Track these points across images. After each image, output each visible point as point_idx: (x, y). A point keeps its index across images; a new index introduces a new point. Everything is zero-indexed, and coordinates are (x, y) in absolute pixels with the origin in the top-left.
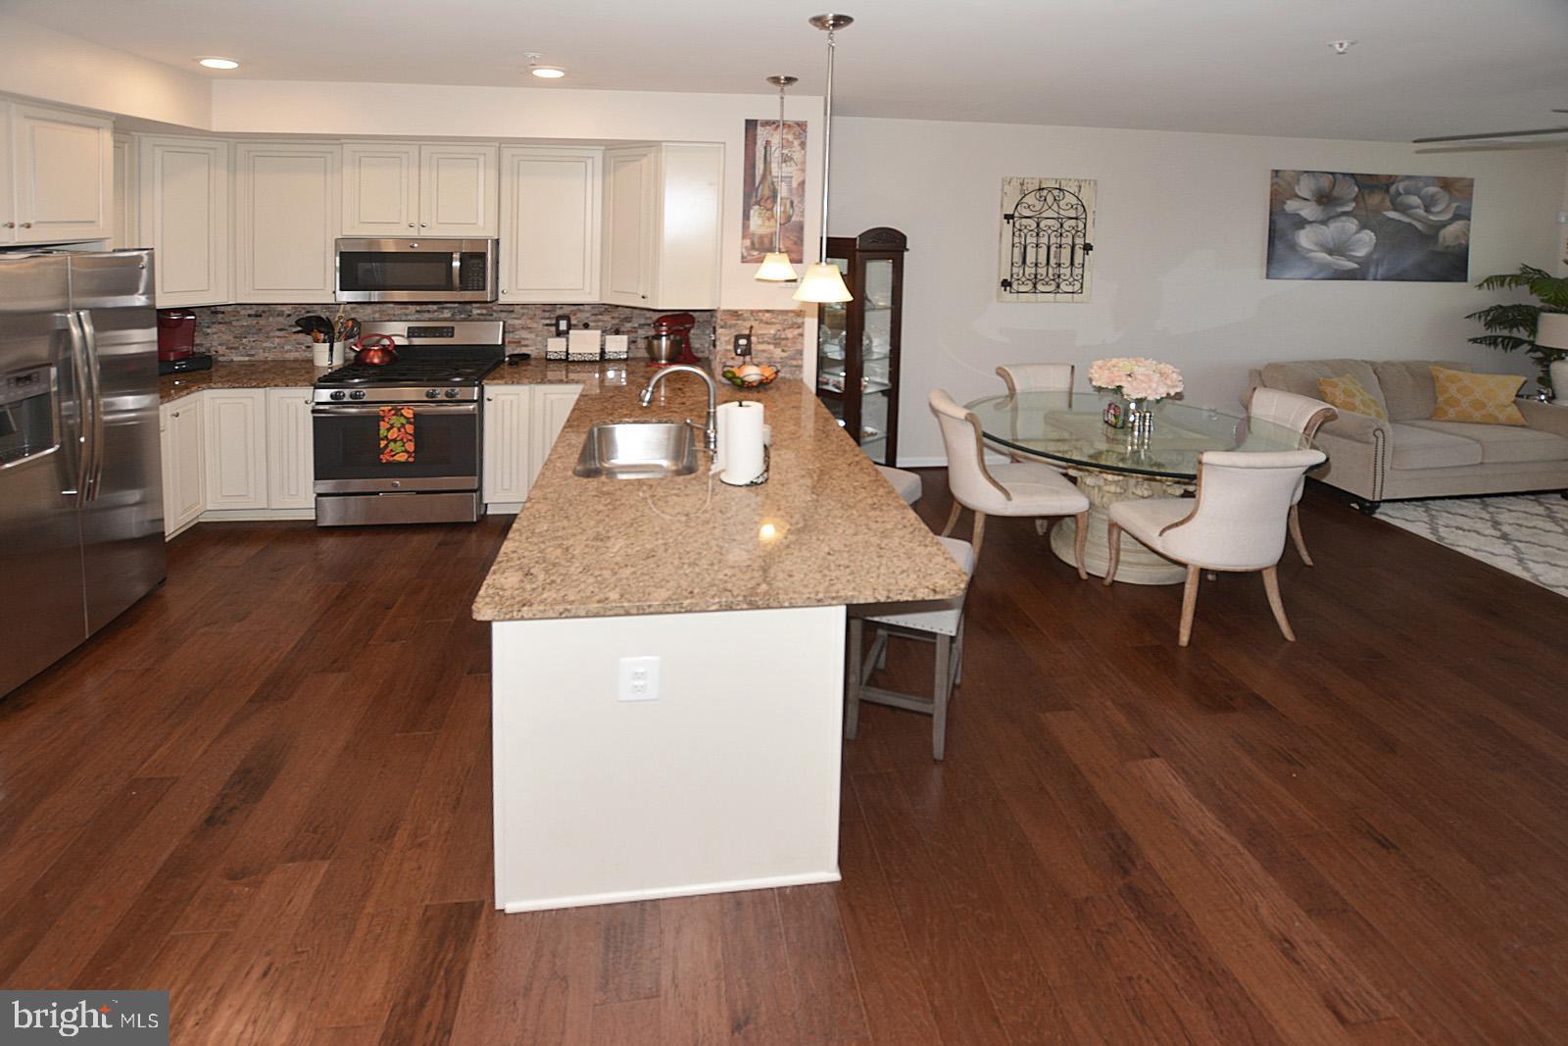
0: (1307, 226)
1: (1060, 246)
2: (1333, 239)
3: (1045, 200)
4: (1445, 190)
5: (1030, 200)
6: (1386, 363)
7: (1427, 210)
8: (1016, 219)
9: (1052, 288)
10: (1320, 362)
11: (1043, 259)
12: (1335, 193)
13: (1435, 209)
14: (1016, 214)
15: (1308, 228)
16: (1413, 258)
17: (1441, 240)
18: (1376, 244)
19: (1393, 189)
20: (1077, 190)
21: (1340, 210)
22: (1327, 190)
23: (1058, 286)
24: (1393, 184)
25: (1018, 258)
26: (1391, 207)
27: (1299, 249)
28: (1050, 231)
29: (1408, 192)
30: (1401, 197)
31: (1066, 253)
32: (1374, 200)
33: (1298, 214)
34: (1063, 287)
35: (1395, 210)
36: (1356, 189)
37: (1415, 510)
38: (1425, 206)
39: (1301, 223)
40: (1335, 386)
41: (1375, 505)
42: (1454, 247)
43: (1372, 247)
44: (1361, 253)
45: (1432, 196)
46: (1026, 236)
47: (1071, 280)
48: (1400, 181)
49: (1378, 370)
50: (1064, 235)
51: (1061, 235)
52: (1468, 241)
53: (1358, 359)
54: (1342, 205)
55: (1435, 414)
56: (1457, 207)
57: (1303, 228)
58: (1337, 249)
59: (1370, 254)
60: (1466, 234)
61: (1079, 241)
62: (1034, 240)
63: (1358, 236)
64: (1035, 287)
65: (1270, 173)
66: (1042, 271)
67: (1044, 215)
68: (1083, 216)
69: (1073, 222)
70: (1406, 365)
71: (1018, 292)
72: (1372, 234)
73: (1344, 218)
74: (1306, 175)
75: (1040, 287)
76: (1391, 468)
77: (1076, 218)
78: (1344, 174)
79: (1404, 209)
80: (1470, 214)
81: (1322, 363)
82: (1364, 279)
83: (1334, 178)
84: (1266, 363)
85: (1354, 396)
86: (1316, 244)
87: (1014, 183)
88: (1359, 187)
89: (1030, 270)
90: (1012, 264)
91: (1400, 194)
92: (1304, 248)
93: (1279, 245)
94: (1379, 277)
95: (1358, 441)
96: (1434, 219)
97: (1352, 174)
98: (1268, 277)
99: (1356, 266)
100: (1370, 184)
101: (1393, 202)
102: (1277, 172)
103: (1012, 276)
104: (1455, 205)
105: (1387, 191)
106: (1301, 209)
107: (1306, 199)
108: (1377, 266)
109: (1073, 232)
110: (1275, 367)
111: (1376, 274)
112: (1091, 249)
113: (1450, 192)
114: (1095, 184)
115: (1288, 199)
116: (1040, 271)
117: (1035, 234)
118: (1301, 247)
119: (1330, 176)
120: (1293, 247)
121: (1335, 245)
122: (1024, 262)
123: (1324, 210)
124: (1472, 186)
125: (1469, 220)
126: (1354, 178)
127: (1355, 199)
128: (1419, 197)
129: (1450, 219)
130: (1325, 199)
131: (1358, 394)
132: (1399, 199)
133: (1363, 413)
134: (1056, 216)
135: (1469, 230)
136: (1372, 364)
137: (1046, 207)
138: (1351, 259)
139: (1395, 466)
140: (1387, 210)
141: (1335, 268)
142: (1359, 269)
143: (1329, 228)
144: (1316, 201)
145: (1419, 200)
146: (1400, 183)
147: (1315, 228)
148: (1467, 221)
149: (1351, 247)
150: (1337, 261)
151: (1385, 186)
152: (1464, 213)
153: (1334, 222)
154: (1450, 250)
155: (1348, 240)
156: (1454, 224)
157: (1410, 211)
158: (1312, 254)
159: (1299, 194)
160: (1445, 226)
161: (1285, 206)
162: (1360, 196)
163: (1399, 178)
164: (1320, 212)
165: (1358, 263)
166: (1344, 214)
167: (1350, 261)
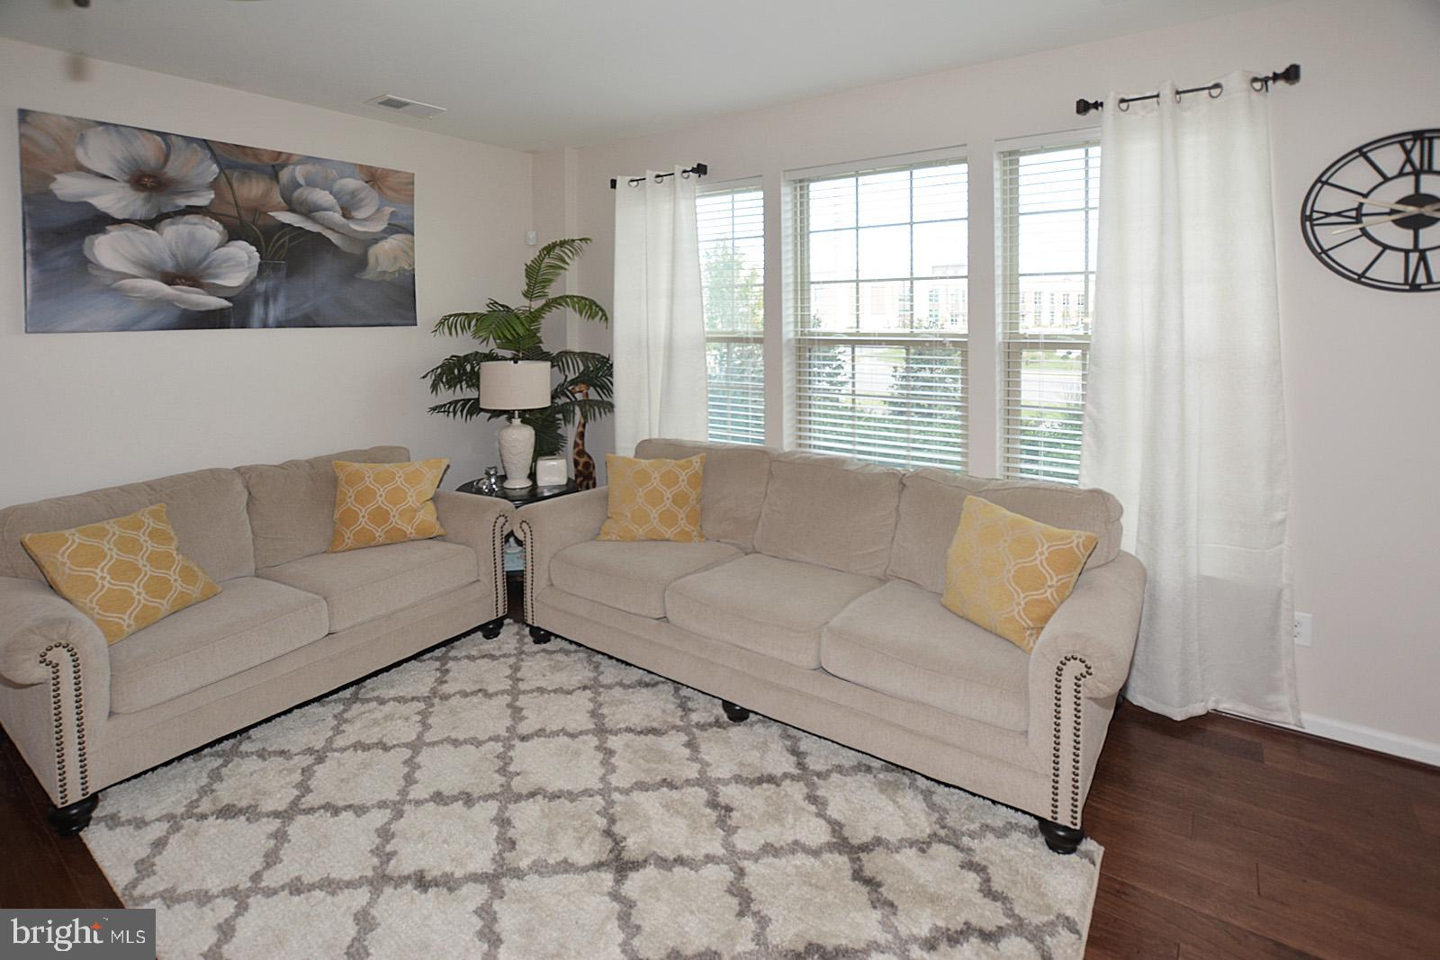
0: (110, 228)
2: (174, 256)
4: (372, 186)
7: (346, 214)
12: (171, 171)
13: (360, 214)
15: (114, 233)
16: (328, 289)
17: (372, 261)
18: (261, 265)
19: (285, 175)
21: (183, 202)
22: (154, 163)
24: (283, 166)
26: (284, 204)
27: (98, 272)
29: (311, 183)
30: (299, 191)
32: (252, 189)
33: (88, 203)
35: (292, 210)
36: (215, 168)
38: (342, 208)
39: (100, 222)
42: (393, 273)
43: (255, 269)
44: (233, 280)
45: (353, 194)
48: (296, 164)
52: (412, 265)
54: (186, 193)
56: (392, 213)
57: (104, 231)
58: (186, 274)
59: (251, 283)
60: (409, 253)
63: (223, 250)
65: (16, 114)
72: (254, 248)
73: (191, 218)
74: (101, 128)
78: (189, 140)
79: (306, 210)
80: (413, 229)
82: (245, 326)
83: (165, 140)
86: (136, 263)
88: (219, 164)
91: (300, 186)
94: (271, 320)
96: (359, 230)
97: (204, 140)
98: (27, 329)
99: (225, 303)
100: (246, 162)
101: (285, 200)
102: (27, 113)
104: (389, 210)
105: (274, 175)
106: (94, 195)
107: (106, 177)
108: (266, 303)
111: (267, 317)
113: (380, 190)
115: (62, 173)
118: (99, 267)
119: (157, 138)
120: (83, 264)
121: (178, 264)
123: (146, 200)
124: (413, 183)
125: (413, 234)
126: (211, 150)
127: (214, 185)
128: (331, 193)
129: (383, 232)
130: (147, 180)
132: (297, 194)
135: (413, 250)
138: (214, 290)
140: (278, 210)
141: (183, 307)
142: (232, 308)
143: (161, 234)
144: (128, 182)
145: (332, 197)
146: (298, 168)
147: (130, 234)
148: (409, 236)
149: (212, 271)
150: (186, 296)
151: (270, 169)
152: (403, 223)
153: (173, 224)
154: (388, 278)
155: (206, 258)
156: (389, 240)
157: (317, 214)
158: (128, 282)
159: (88, 165)
160: (375, 241)
161: (53, 186)
162: (223, 180)
163: (295, 159)
164: (138, 203)
165: (227, 299)
166: (191, 210)
167: (211, 294)
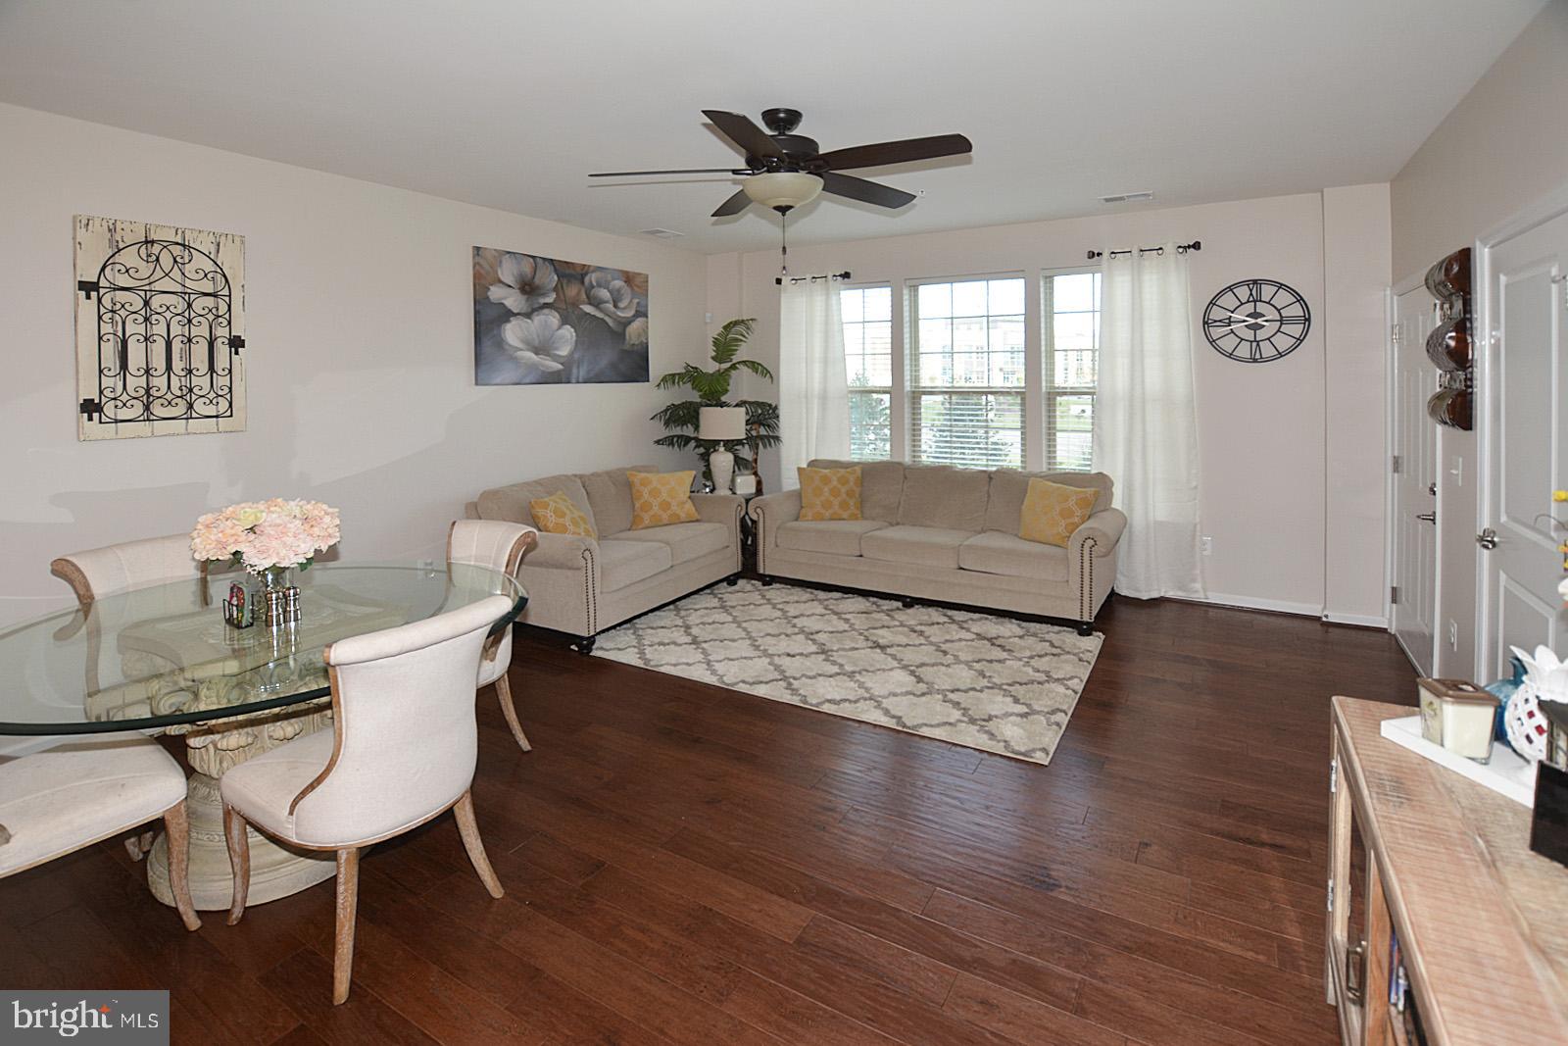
0: (511, 319)
1: (190, 340)
2: (538, 336)
3: (157, 260)
4: (628, 285)
5: (129, 258)
6: (592, 475)
7: (615, 306)
8: (102, 291)
9: (181, 409)
10: (535, 482)
11: (159, 362)
12: (537, 280)
13: (621, 305)
14: (103, 283)
15: (513, 322)
16: (606, 357)
17: (627, 337)
18: (576, 341)
19: (587, 280)
20: (213, 249)
21: (543, 301)
22: (530, 276)
23: (191, 406)
24: (586, 274)
25: (110, 359)
26: (586, 300)
27: (507, 347)
28: (168, 315)
29: (599, 285)
30: (594, 290)
31: (200, 351)
32: (572, 291)
33: (502, 304)
34: (199, 406)
35: (590, 304)
36: (556, 278)
37: (626, 634)
38: (614, 301)
39: (507, 315)
40: (546, 506)
41: (591, 640)
42: (637, 345)
43: (573, 344)
44: (564, 351)
45: (619, 291)
46: (124, 323)
47: (212, 395)
48: (593, 272)
49: (586, 483)
50: (194, 321)
51: (190, 321)
52: (647, 339)
53: (570, 474)
54: (544, 295)
55: (634, 523)
56: (638, 303)
57: (508, 321)
58: (541, 347)
59: (572, 353)
60: (645, 330)
61: (222, 332)
62: (141, 329)
63: (560, 331)
64: (147, 408)
65: (471, 250)
66: (160, 382)
67: (157, 286)
68: (226, 292)
69: (210, 302)
70: (608, 473)
71: (117, 421)
72: (573, 330)
73: (546, 311)
74: (508, 255)
75: (158, 410)
76: (601, 593)
77: (214, 295)
78: (544, 259)
79: (597, 303)
80: (647, 310)
81: (539, 483)
82: (569, 382)
83: (535, 262)
84: (481, 491)
85: (563, 515)
86: (522, 341)
87: (95, 225)
88: (557, 275)
89: (135, 382)
90: (101, 371)
91: (593, 287)
92: (510, 345)
93: (487, 344)
94: (580, 380)
95: (570, 568)
96: (623, 315)
97: (551, 260)
98: (477, 384)
99: (560, 367)
100: (570, 273)
101: (588, 297)
102: (477, 249)
103: (101, 392)
104: (636, 301)
105: (582, 281)
106: (505, 298)
107: (510, 286)
108: (578, 367)
109: (211, 317)
110: (489, 495)
111: (578, 377)
112: (243, 347)
113: (631, 286)
114: (243, 242)
115: (492, 285)
116: (155, 382)
117: (141, 320)
118: (507, 343)
119: (531, 260)
120: (500, 344)
121: (540, 342)
122: (124, 366)
123: (527, 300)
124: (647, 281)
125: (647, 317)
126: (553, 265)
127: (555, 289)
128: (608, 291)
129: (634, 316)
130: (528, 288)
131: (568, 512)
132: (592, 293)
133: (574, 533)
134: (179, 289)
135: (647, 328)
136: (581, 477)
137: (159, 273)
138: (556, 358)
139: (604, 590)
140: (584, 303)
141: (543, 370)
142: (563, 370)
143: (533, 322)
144: (519, 289)
145: (608, 294)
146: (593, 275)
147: (520, 322)
148: (645, 319)
149: (555, 345)
150: (543, 362)
151: (580, 276)
152: (642, 309)
153: (538, 315)
154: (636, 348)
155: (551, 337)
156: (636, 322)
157: (602, 306)
158: (520, 354)
159: (503, 279)
160: (630, 323)
161: (489, 293)
162: (559, 286)
163: (591, 269)
164: (523, 302)
165: (562, 364)
166: (546, 306)
167: (554, 361)
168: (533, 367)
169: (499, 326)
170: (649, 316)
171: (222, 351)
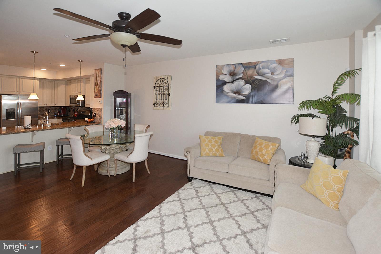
0: (226, 84)
1: (164, 94)
2: (236, 88)
4: (280, 65)
5: (158, 82)
7: (272, 74)
8: (155, 87)
11: (160, 98)
12: (236, 71)
13: (276, 73)
15: (227, 85)
17: (280, 86)
18: (253, 89)
19: (257, 67)
20: (167, 78)
21: (237, 77)
22: (233, 70)
23: (164, 105)
24: (257, 65)
26: (257, 74)
27: (224, 92)
28: (161, 90)
29: (263, 68)
30: (261, 70)
33: (223, 80)
35: (259, 75)
36: (243, 69)
38: (271, 73)
39: (225, 83)
44: (246, 93)
45: (274, 68)
46: (157, 92)
47: (166, 103)
48: (260, 64)
50: (164, 91)
54: (238, 75)
58: (237, 92)
59: (250, 93)
61: (167, 92)
62: (159, 93)
63: (244, 86)
64: (159, 105)
65: (215, 67)
71: (156, 107)
72: (250, 85)
73: (239, 80)
74: (225, 66)
77: (167, 86)
78: (239, 64)
79: (262, 74)
80: (293, 74)
82: (248, 103)
83: (235, 65)
86: (230, 90)
87: (155, 78)
89: (158, 101)
90: (155, 99)
91: (261, 69)
94: (253, 102)
97: (241, 63)
98: (216, 103)
99: (245, 98)
100: (249, 66)
102: (217, 66)
103: (155, 102)
104: (285, 70)
105: (255, 68)
106: (224, 78)
107: (226, 75)
108: (252, 98)
112: (170, 95)
113: (282, 65)
115: (220, 75)
118: (225, 91)
119: (234, 65)
120: (222, 91)
121: (236, 90)
123: (232, 78)
124: (293, 61)
126: (242, 65)
127: (243, 73)
128: (268, 69)
129: (283, 77)
130: (232, 74)
132: (260, 71)
134: (163, 86)
137: (161, 84)
138: (242, 95)
140: (255, 76)
141: (237, 99)
142: (246, 99)
143: (234, 84)
144: (229, 75)
145: (268, 70)
146: (260, 65)
147: (229, 85)
148: (292, 77)
149: (242, 91)
150: (238, 96)
151: (254, 66)
152: (290, 73)
153: (236, 82)
155: (241, 89)
156: (285, 79)
157: (265, 75)
158: (229, 94)
159: (224, 73)
160: (281, 80)
161: (219, 78)
162: (245, 71)
163: (259, 63)
164: (231, 79)
165: (245, 97)
166: (239, 78)
167: (242, 96)
168: (234, 98)
169: (223, 86)
170: (294, 76)
171: (168, 95)
